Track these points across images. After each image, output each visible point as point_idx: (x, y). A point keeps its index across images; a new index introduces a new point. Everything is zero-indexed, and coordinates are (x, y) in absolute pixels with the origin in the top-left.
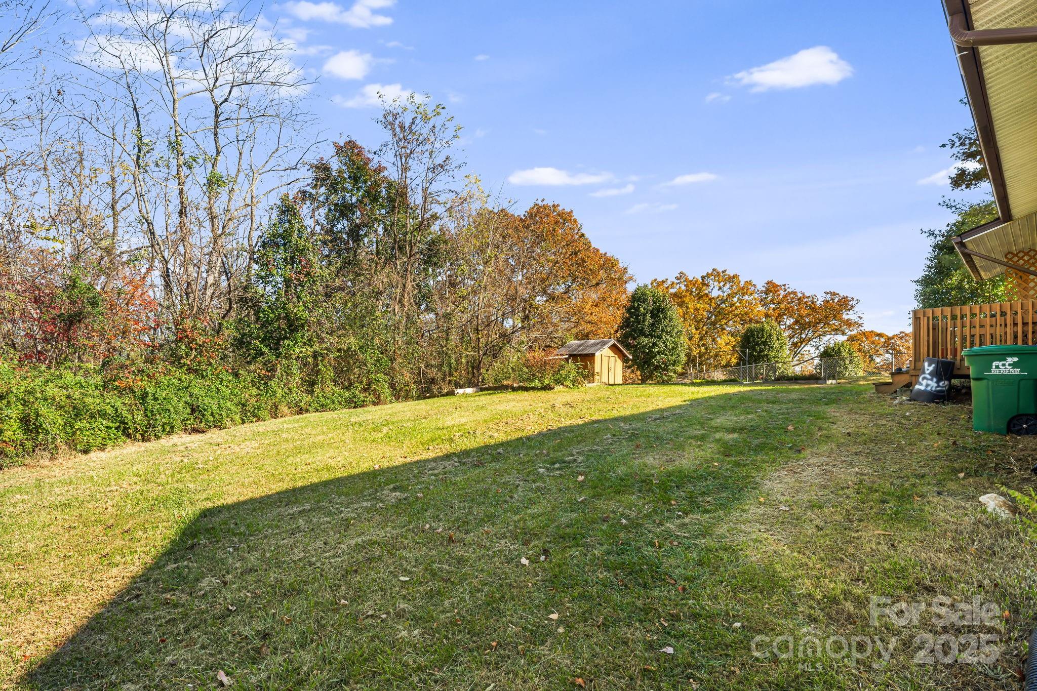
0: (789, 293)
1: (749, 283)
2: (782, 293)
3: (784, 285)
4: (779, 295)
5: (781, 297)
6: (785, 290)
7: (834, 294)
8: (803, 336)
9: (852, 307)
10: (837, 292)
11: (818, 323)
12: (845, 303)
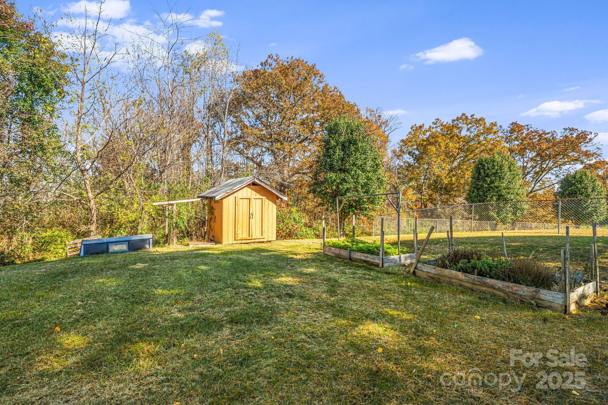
0: (532, 132)
1: (494, 124)
2: (525, 132)
3: (527, 126)
4: (522, 133)
5: (524, 135)
6: (528, 130)
7: (572, 130)
8: (544, 166)
9: (591, 140)
10: (575, 127)
11: (558, 155)
12: (583, 137)
